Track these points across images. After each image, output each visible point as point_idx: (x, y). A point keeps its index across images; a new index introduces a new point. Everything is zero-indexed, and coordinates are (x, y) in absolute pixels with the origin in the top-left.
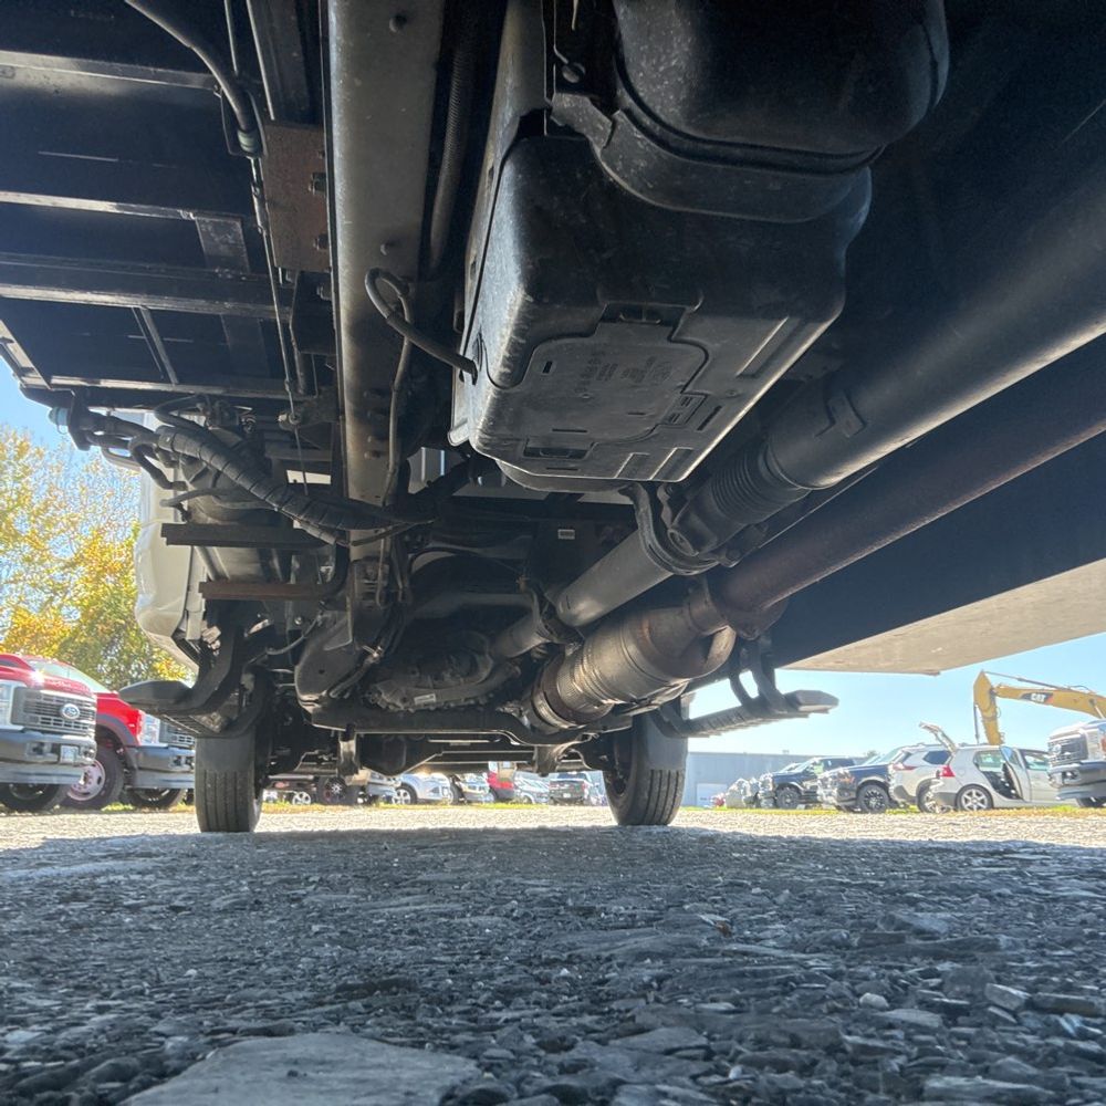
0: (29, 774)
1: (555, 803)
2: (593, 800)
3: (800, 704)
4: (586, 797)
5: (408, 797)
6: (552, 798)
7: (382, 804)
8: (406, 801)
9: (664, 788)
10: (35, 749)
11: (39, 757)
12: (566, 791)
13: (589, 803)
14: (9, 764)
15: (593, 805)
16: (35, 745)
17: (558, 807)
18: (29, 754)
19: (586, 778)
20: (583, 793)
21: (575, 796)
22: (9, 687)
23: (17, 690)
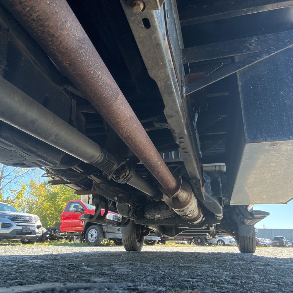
0: (117, 236)
1: (274, 247)
2: (287, 245)
3: (254, 215)
4: (284, 244)
5: (223, 244)
6: (273, 245)
7: (213, 246)
8: (222, 245)
9: (249, 241)
10: (118, 230)
11: (119, 232)
12: (278, 243)
13: (286, 246)
14: (112, 234)
15: (287, 247)
16: (118, 229)
17: (276, 248)
18: (117, 231)
19: (284, 239)
20: (283, 243)
21: (280, 244)
22: (111, 215)
23: (113, 216)
